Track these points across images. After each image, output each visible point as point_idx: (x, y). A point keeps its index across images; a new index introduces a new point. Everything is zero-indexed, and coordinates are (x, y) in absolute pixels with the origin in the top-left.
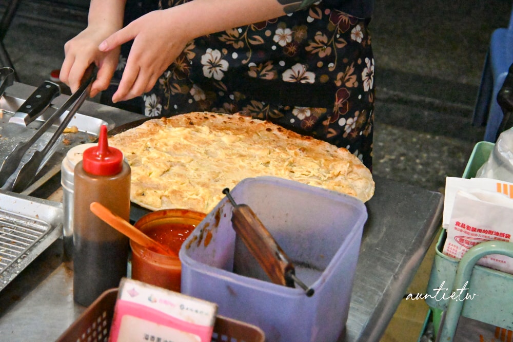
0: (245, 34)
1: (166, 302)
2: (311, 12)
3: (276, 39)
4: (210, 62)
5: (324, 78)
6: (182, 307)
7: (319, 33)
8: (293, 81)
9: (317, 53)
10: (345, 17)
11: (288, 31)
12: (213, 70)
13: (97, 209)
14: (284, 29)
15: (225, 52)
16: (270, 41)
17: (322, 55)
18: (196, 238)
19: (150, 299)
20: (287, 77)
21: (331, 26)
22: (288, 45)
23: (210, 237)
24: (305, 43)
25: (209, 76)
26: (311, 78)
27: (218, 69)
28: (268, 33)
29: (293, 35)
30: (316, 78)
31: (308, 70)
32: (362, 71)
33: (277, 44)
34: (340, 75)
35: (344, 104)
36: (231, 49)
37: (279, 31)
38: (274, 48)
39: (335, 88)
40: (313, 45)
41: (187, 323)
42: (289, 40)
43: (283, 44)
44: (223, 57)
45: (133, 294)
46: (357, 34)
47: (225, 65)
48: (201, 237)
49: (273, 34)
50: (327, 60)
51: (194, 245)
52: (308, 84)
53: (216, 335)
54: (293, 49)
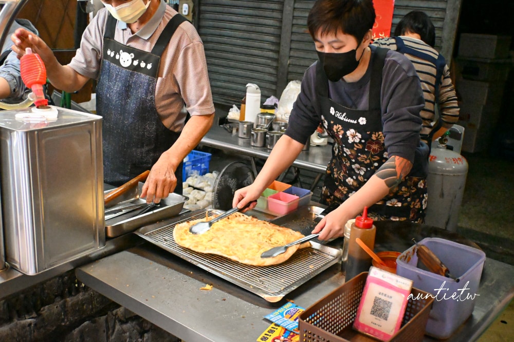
1: (390, 278)
5: (405, 204)
6: (397, 281)
7: (403, 187)
8: (390, 205)
9: (403, 195)
10: (415, 179)
13: (358, 241)
17: (405, 196)
18: (404, 256)
19: (383, 277)
20: (388, 204)
21: (409, 183)
23: (410, 258)
24: (397, 192)
26: (400, 205)
30: (402, 205)
31: (398, 202)
32: (423, 200)
34: (413, 203)
35: (414, 216)
39: (411, 208)
40: (401, 192)
41: (399, 288)
45: (375, 273)
46: (421, 184)
48: (406, 257)
50: (407, 197)
51: (403, 258)
52: (398, 207)
54: (392, 195)
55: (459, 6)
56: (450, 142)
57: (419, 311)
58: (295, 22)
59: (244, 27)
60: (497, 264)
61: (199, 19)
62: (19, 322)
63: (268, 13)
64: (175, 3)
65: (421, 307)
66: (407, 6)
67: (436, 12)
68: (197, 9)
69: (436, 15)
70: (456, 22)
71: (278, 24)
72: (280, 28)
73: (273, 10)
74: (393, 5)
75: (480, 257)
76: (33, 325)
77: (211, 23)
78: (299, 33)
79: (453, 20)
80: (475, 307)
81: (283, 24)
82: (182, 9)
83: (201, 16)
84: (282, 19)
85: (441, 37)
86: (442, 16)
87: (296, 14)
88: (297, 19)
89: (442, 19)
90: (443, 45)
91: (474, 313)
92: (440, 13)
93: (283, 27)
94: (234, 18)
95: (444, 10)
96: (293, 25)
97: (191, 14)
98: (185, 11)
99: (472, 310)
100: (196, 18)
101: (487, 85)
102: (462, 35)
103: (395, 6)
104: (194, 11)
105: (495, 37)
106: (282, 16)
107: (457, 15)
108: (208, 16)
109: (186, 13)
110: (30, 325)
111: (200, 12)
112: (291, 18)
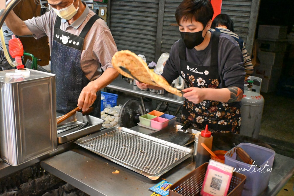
0: (209, 114)
1: (221, 166)
2: (226, 108)
3: (217, 115)
4: (199, 119)
5: (229, 123)
6: (225, 168)
7: (228, 113)
8: (221, 124)
9: (227, 118)
10: (234, 108)
11: (220, 113)
12: (199, 121)
13: (202, 144)
14: (219, 112)
15: (203, 117)
16: (215, 115)
17: (229, 118)
18: (229, 153)
19: (217, 165)
20: (219, 123)
21: (231, 111)
22: (220, 116)
23: (232, 155)
24: (225, 116)
25: (198, 122)
26: (226, 123)
27: (201, 121)
28: (214, 114)
29: (221, 114)
30: (227, 124)
31: (225, 122)
32: (238, 121)
33: (217, 116)
34: (233, 122)
35: (234, 130)
36: (205, 117)
37: (217, 113)
38: (216, 117)
39: (232, 126)
40: (226, 116)
41: (226, 172)
42: (220, 115)
43: (218, 116)
44: (203, 118)
45: (212, 163)
46: (237, 112)
47: (203, 120)
48: (230, 154)
49: (216, 114)
50: (230, 119)
51: (228, 155)
52: (225, 125)
53: (233, 177)
54: (221, 117)
55: (258, 10)
56: (254, 87)
57: (238, 184)
58: (165, 19)
59: (136, 22)
60: (282, 157)
61: (110, 18)
62: (7, 193)
63: (149, 15)
64: (96, 9)
65: (239, 183)
66: (228, 10)
67: (245, 13)
68: (109, 12)
69: (245, 14)
70: (256, 19)
71: (155, 20)
72: (157, 23)
73: (153, 13)
74: (221, 9)
75: (272, 154)
76: (16, 195)
77: (117, 20)
78: (168, 26)
79: (255, 17)
80: (270, 182)
81: (158, 21)
82: (101, 12)
83: (112, 16)
84: (157, 17)
85: (248, 28)
86: (249, 16)
87: (165, 15)
88: (166, 18)
89: (248, 17)
90: (249, 32)
91: (269, 186)
92: (247, 13)
93: (158, 22)
94: (130, 17)
95: (249, 12)
96: (164, 21)
97: (106, 15)
98: (102, 14)
99: (268, 183)
100: (109, 17)
101: (275, 54)
102: (260, 26)
103: (221, 10)
104: (107, 13)
105: (278, 27)
106: (158, 16)
107: (257, 15)
108: (115, 16)
109: (103, 15)
110: (14, 194)
111: (111, 14)
112: (163, 17)
